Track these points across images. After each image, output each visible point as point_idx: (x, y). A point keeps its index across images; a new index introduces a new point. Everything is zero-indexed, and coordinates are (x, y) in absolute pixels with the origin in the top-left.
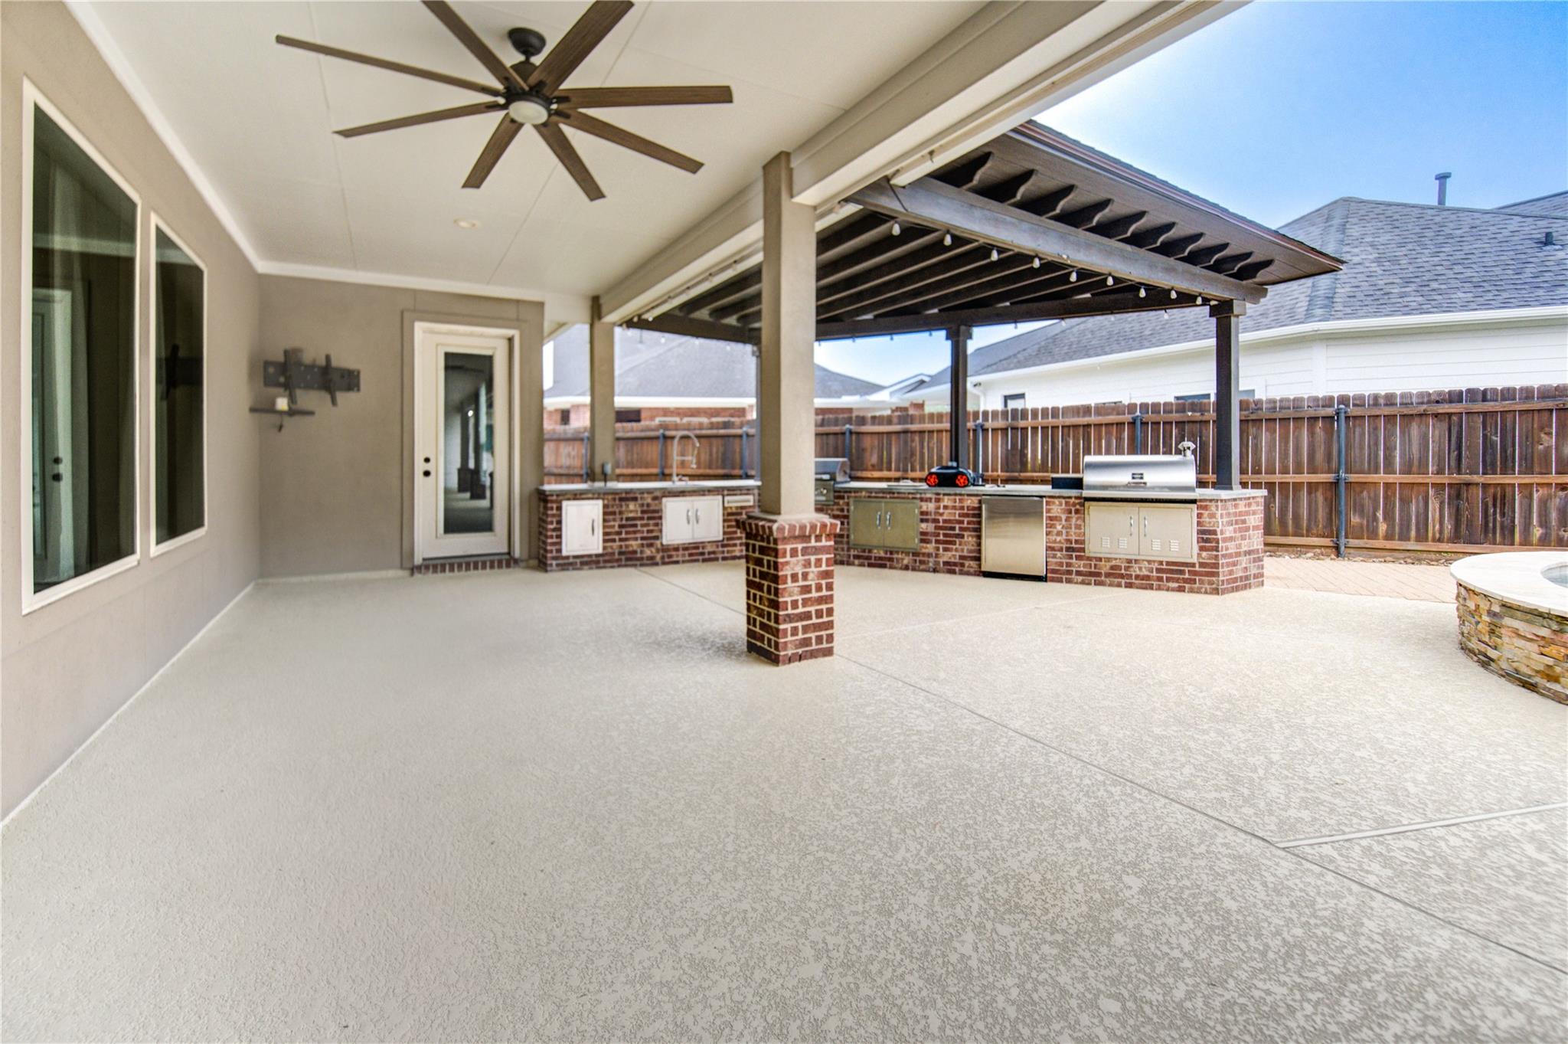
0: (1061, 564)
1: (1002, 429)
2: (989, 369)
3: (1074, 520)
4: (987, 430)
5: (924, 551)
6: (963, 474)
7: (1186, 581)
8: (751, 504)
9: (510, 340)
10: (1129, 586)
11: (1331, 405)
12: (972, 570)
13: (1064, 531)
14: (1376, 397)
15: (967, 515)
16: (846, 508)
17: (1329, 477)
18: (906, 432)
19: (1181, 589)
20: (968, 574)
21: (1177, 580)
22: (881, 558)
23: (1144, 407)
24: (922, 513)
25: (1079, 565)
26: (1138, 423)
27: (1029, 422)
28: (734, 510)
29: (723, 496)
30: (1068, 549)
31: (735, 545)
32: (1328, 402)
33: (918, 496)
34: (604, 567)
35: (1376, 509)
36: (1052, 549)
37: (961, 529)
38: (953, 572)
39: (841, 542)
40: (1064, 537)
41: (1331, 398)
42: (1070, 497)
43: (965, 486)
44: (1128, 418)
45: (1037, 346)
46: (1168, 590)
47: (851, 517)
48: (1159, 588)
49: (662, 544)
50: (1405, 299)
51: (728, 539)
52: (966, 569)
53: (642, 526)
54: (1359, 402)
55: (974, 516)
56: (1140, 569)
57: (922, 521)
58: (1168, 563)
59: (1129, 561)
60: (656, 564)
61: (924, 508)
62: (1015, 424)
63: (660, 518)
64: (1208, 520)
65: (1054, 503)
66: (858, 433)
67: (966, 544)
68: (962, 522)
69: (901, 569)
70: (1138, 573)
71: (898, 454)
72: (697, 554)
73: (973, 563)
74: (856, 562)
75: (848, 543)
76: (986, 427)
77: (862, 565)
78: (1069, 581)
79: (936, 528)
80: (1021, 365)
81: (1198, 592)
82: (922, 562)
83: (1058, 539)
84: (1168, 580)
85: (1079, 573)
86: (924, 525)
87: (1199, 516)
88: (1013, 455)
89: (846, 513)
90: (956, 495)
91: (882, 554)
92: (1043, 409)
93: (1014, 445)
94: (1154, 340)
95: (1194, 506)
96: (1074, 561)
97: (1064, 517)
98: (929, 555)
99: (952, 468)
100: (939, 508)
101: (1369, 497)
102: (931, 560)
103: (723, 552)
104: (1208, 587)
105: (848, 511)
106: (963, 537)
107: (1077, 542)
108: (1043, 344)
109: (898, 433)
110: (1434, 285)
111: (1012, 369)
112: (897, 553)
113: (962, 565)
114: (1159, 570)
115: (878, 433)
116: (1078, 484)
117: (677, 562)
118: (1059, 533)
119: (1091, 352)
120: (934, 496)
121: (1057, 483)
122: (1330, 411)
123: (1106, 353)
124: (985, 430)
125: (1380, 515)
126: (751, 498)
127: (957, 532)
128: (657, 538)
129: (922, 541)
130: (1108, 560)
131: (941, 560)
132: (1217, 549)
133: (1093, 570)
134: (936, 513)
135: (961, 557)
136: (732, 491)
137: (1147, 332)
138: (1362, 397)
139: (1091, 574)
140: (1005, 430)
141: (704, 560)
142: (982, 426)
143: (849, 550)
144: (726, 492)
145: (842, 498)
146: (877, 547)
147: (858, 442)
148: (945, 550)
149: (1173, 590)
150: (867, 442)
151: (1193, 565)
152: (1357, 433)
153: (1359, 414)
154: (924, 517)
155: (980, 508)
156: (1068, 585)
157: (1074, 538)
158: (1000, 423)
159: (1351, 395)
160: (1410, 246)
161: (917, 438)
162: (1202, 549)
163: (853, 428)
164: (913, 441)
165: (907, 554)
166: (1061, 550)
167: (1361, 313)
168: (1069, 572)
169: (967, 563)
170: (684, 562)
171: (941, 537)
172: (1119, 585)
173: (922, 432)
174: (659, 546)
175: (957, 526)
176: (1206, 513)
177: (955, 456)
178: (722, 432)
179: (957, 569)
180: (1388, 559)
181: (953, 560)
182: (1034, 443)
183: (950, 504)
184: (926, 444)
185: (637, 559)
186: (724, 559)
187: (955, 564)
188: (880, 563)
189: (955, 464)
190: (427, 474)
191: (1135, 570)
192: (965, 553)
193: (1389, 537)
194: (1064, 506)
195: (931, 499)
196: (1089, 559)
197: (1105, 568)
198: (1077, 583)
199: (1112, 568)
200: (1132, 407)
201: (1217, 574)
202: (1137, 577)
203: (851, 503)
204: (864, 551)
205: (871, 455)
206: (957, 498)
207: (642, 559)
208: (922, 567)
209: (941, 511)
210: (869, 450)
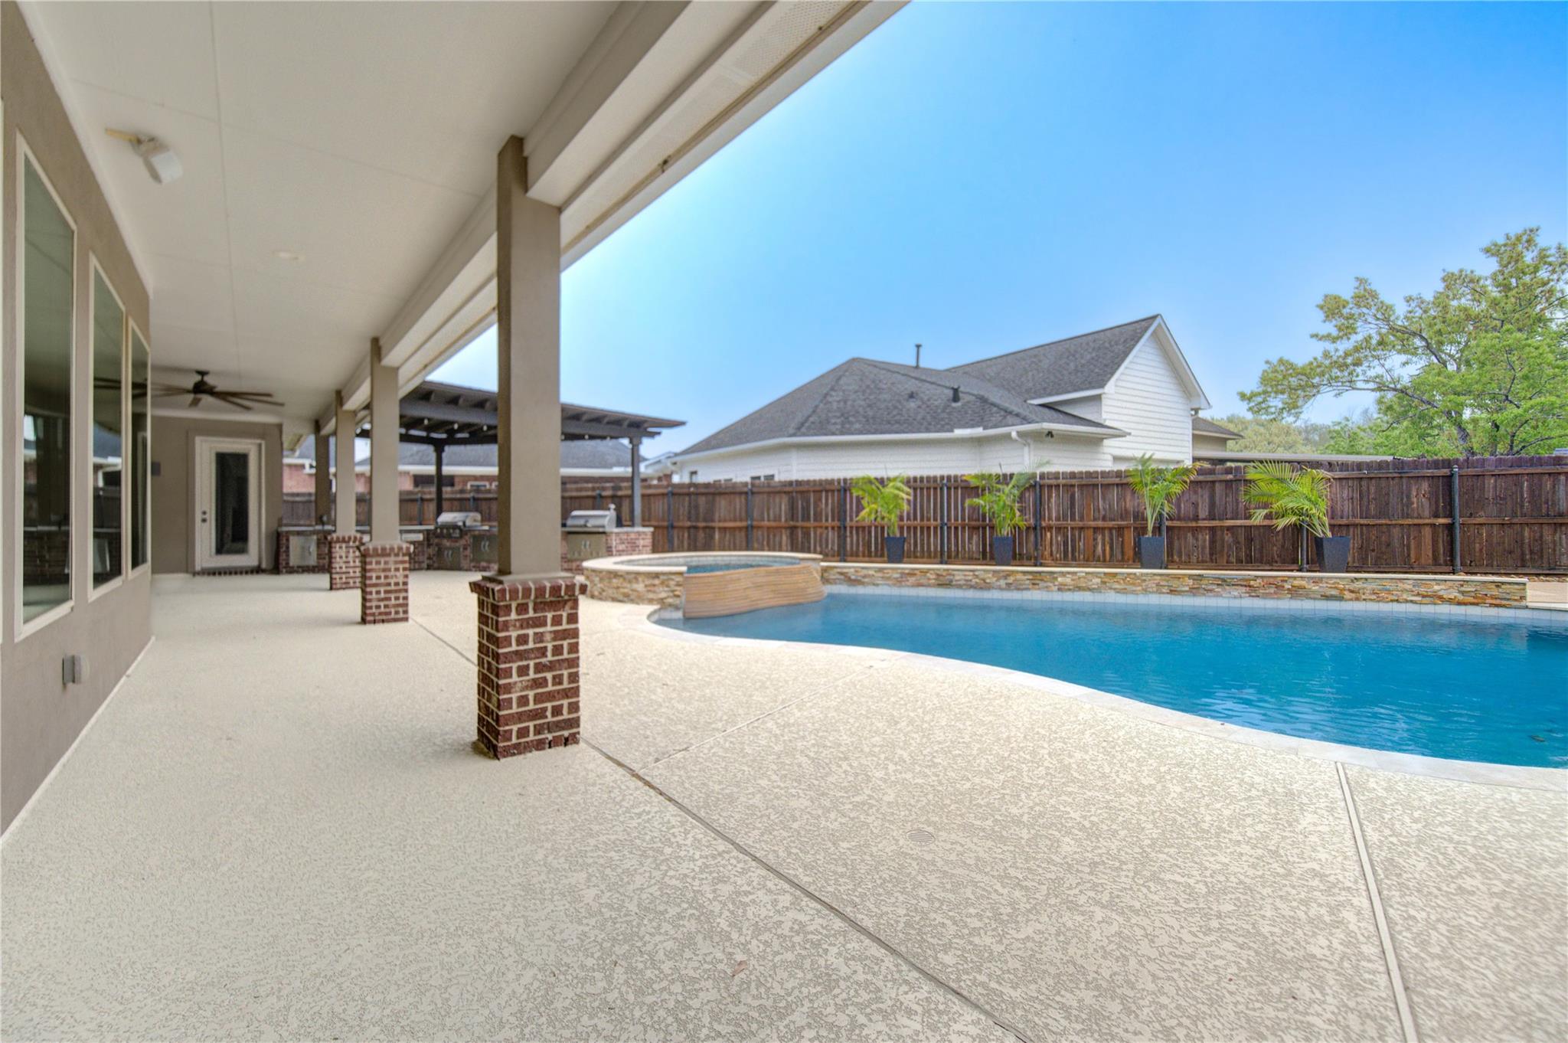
9: (260, 445)
126: (425, 535)
178: (458, 496)
190: (204, 520)
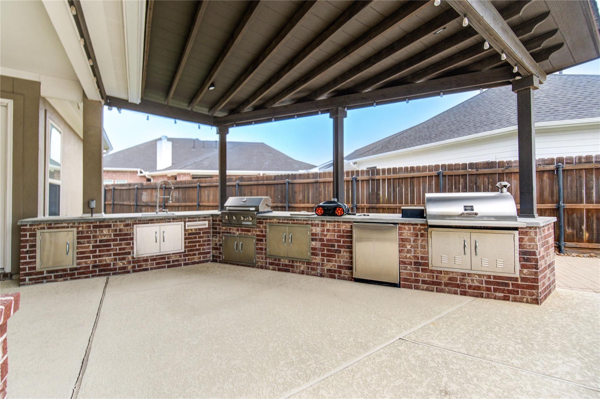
0: (411, 275)
1: (366, 180)
2: (360, 156)
3: (420, 242)
4: (359, 181)
5: (314, 261)
6: (340, 207)
7: (510, 292)
8: (207, 226)
9: (7, 107)
10: (464, 293)
11: (552, 164)
12: (346, 276)
13: (413, 250)
14: (580, 158)
15: (342, 237)
16: (264, 230)
17: (553, 206)
18: (316, 182)
19: (506, 298)
20: (344, 279)
21: (503, 291)
22: (286, 265)
23: (443, 166)
24: (313, 234)
25: (424, 276)
26: (441, 175)
27: (381, 176)
28: (194, 231)
29: (185, 222)
30: (416, 263)
31: (195, 255)
32: (551, 162)
33: (310, 222)
34: (79, 278)
35: (581, 224)
36: (404, 263)
37: (339, 246)
38: (333, 277)
39: (262, 253)
40: (413, 254)
41: (553, 160)
42: (417, 224)
43: (341, 216)
44: (435, 173)
45: (381, 145)
46: (495, 298)
47: (268, 236)
48: (488, 297)
49: (133, 258)
50: (567, 113)
51: (189, 251)
52: (342, 275)
53: (115, 245)
54: (570, 161)
55: (348, 237)
56: (472, 281)
57: (313, 240)
58: (495, 277)
59: (464, 275)
60: (128, 272)
61: (314, 231)
62: (373, 177)
63: (132, 239)
64: (528, 243)
65: (405, 228)
66: (293, 184)
67: (343, 257)
68: (340, 241)
69: (299, 273)
70: (471, 284)
71: (313, 194)
72: (163, 263)
73: (347, 272)
74: (271, 267)
75: (265, 254)
76: (358, 179)
77: (274, 269)
78: (417, 288)
79: (322, 245)
80: (374, 153)
81: (521, 301)
82: (313, 269)
83: (408, 255)
84: (495, 290)
85: (424, 282)
86: (314, 243)
87: (521, 240)
88: (372, 195)
89: (264, 234)
90: (335, 222)
91: (287, 263)
92: (388, 169)
93: (373, 189)
94: (437, 139)
95: (516, 233)
96: (420, 272)
97: (412, 239)
98: (317, 264)
99: (334, 202)
100: (323, 231)
101: (577, 217)
102: (319, 267)
103: (185, 260)
104: (529, 298)
105: (265, 231)
106: (340, 252)
107: (422, 258)
108: (384, 144)
109: (313, 183)
110: (580, 106)
111: (370, 155)
112: (297, 262)
113: (340, 272)
114: (487, 282)
115: (303, 183)
116: (421, 214)
117: (146, 270)
118: (409, 251)
119: (407, 146)
120: (320, 223)
121: (406, 214)
122: (552, 167)
123: (414, 146)
124: (357, 181)
125: (584, 227)
126: (207, 222)
127: (336, 248)
128: (129, 253)
129: (313, 254)
130: (447, 273)
131: (326, 268)
132: (536, 267)
133: (435, 280)
134: (322, 234)
135: (339, 267)
136: (192, 218)
137: (433, 136)
138: (571, 159)
139: (433, 283)
140: (368, 181)
141: (169, 267)
142: (356, 179)
143: (266, 258)
144: (187, 219)
145: (262, 223)
146: (283, 257)
147: (293, 188)
148: (329, 261)
149: (499, 298)
150: (297, 188)
151: (516, 279)
152: (569, 180)
153: (570, 168)
154: (314, 237)
155: (351, 232)
156: (416, 291)
157: (420, 255)
158: (365, 177)
159: (565, 157)
160: (560, 90)
161: (322, 186)
162: (523, 266)
163: (290, 181)
164: (320, 187)
165: (303, 263)
166: (410, 264)
167: (547, 119)
168: (417, 281)
169: (343, 271)
170: (151, 269)
171: (325, 252)
172: (456, 293)
173: (324, 182)
174: (131, 259)
175: (336, 244)
176: (526, 238)
177: (336, 195)
179: (336, 275)
180: (592, 254)
181: (333, 268)
182: (384, 188)
183: (331, 228)
184: (327, 189)
185: (111, 270)
186: (185, 264)
187: (335, 271)
188: (286, 269)
189: (336, 200)
191: (468, 282)
192: (342, 264)
193: (590, 241)
194: (412, 231)
195: (318, 224)
196: (432, 271)
197: (444, 279)
198: (423, 290)
199: (450, 279)
200: (437, 167)
201: (537, 288)
202: (470, 287)
203: (268, 226)
204: (275, 260)
205: (299, 195)
206: (336, 224)
207: (115, 269)
208: (313, 272)
209: (325, 233)
210: (298, 192)
